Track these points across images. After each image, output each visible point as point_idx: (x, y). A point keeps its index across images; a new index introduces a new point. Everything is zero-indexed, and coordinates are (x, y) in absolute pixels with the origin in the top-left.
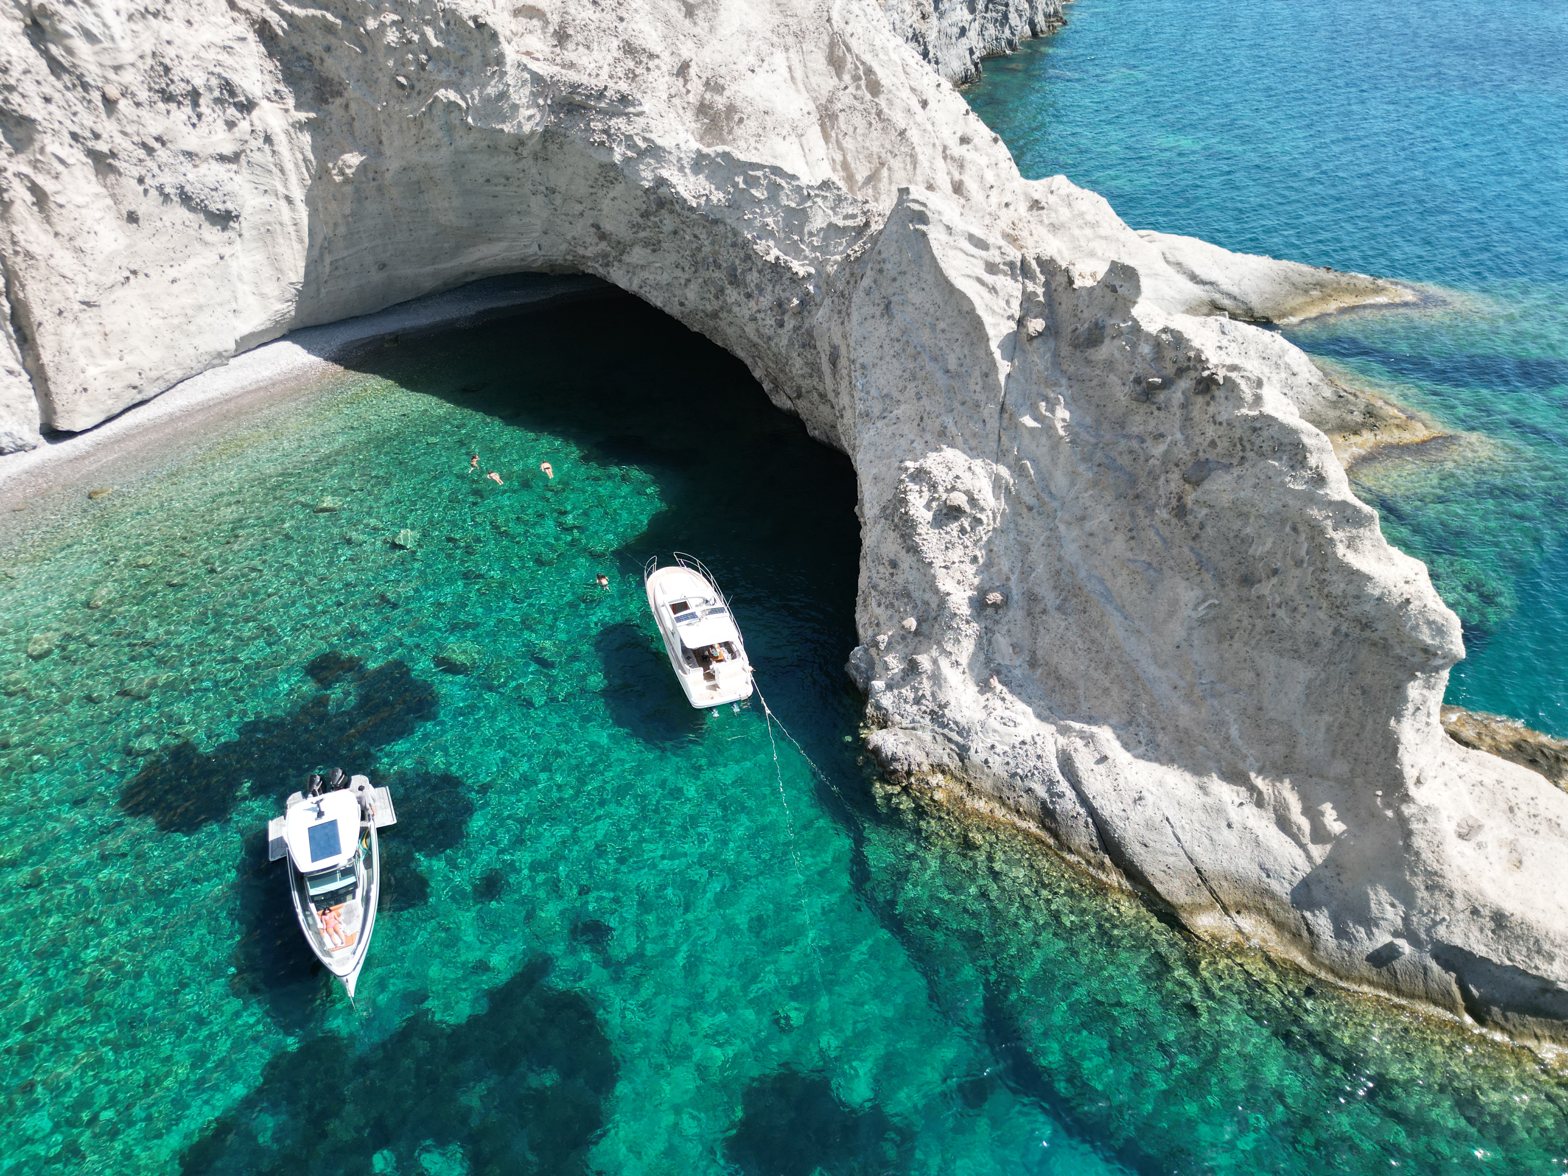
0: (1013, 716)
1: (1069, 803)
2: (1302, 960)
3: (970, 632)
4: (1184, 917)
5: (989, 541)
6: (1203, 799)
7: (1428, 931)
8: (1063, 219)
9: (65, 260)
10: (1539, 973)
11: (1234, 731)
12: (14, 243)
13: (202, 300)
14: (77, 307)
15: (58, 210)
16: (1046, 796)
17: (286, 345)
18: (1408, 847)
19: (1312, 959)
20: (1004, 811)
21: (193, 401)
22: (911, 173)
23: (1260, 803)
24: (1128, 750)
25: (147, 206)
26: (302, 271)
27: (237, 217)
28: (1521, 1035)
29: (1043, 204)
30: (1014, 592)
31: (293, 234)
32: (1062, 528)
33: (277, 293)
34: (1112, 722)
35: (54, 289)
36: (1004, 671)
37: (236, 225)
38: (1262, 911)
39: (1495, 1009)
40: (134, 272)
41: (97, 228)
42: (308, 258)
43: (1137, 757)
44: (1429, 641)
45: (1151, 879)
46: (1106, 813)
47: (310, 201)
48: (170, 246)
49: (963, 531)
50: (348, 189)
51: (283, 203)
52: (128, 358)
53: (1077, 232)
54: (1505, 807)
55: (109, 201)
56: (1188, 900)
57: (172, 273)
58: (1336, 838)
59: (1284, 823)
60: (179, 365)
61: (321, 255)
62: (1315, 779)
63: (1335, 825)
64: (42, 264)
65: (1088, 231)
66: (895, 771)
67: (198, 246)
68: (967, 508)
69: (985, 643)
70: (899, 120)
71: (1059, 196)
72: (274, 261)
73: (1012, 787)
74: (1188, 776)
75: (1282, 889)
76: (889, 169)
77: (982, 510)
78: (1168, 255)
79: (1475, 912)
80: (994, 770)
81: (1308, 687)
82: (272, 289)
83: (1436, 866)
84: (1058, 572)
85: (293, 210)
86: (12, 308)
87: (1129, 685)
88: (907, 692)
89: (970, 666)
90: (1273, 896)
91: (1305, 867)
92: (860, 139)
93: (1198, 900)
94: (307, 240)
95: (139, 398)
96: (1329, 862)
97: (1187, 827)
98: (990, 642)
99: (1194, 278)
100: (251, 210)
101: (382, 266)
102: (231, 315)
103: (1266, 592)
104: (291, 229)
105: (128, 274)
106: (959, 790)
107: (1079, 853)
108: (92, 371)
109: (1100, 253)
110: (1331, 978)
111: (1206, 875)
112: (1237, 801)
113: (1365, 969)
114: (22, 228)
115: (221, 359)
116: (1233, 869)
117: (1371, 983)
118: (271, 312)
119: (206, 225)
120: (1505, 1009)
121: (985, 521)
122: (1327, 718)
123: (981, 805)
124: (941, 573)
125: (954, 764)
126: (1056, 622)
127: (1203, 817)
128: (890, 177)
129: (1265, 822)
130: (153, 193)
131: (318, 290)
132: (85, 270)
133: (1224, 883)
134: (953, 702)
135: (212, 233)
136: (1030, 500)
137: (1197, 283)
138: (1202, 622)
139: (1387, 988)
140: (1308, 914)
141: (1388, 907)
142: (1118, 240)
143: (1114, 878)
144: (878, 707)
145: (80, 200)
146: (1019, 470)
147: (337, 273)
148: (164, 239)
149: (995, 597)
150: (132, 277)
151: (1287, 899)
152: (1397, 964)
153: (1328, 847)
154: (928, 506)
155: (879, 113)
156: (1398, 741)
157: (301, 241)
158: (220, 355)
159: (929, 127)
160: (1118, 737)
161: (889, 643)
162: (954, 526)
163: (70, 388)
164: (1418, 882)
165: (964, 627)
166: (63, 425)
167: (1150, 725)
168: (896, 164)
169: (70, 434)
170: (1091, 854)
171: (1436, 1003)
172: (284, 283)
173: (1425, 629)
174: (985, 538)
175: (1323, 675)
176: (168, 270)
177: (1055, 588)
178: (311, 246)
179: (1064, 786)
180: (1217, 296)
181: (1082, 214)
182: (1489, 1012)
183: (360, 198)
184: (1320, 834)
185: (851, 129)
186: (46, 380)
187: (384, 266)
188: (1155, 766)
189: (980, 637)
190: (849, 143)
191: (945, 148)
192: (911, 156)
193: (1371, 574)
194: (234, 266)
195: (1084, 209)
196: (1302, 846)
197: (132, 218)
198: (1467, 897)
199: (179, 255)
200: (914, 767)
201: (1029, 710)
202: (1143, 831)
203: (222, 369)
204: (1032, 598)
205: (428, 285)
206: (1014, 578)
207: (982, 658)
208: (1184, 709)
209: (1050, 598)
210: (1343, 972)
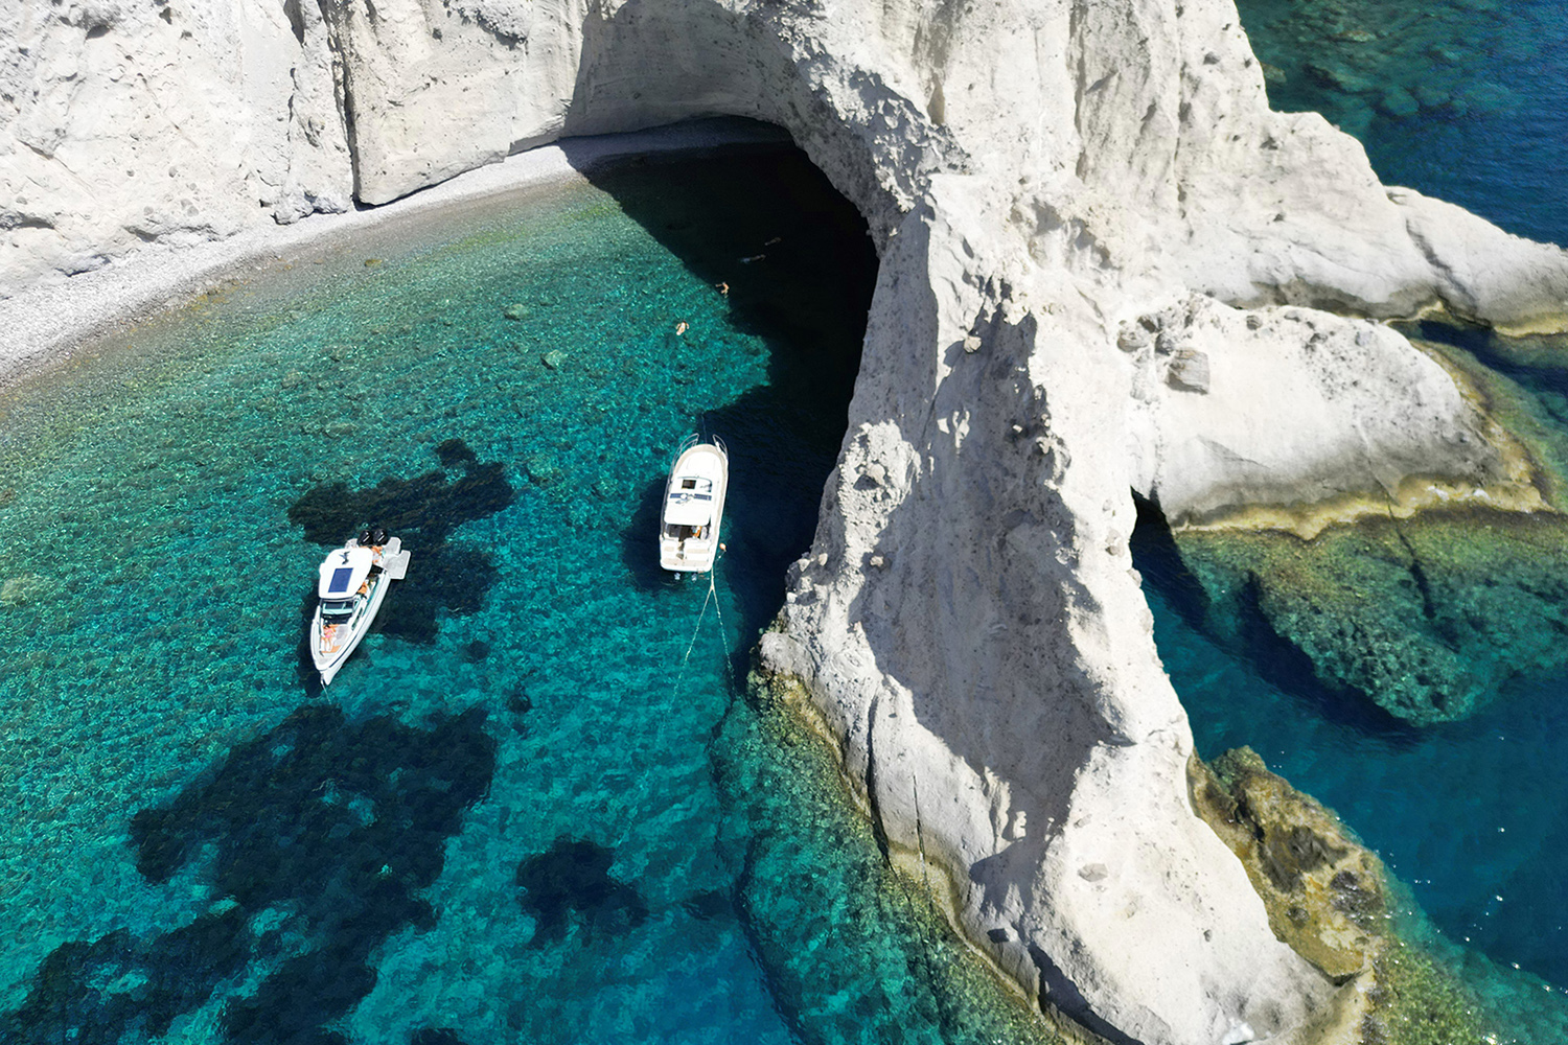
0: (859, 657)
1: (860, 739)
2: (950, 914)
3: (857, 581)
4: (891, 851)
5: (892, 513)
6: (949, 772)
7: (1031, 931)
8: (1295, 163)
9: (382, 64)
10: (1084, 994)
11: (987, 732)
12: (351, 46)
13: (486, 108)
14: (386, 105)
15: (382, 23)
16: (852, 725)
17: (556, 149)
18: (1040, 867)
19: (957, 918)
20: (822, 725)
21: (466, 193)
22: (1140, 87)
23: (986, 792)
24: (916, 715)
25: (448, 25)
26: (572, 91)
27: (523, 39)
28: (1064, 1031)
29: (1278, 143)
30: (897, 561)
31: (568, 57)
32: (941, 522)
33: (550, 107)
34: (916, 689)
35: (372, 88)
36: (872, 620)
37: (522, 46)
38: (948, 870)
39: (1053, 1006)
40: (434, 79)
41: (408, 41)
42: (577, 80)
43: (919, 722)
44: (1110, 721)
45: (882, 815)
46: (876, 755)
47: (585, 30)
48: (466, 59)
49: (875, 499)
50: (610, 27)
51: (564, 29)
52: (419, 150)
53: (1309, 180)
54: (1165, 870)
55: (422, 18)
56: (900, 840)
57: (466, 82)
58: (1015, 839)
59: (993, 814)
60: (462, 160)
61: (588, 79)
62: (1025, 791)
63: (1019, 831)
64: (366, 66)
65: (1323, 182)
66: (764, 668)
67: (489, 61)
68: (882, 482)
69: (867, 593)
70: (1146, 25)
71: (1299, 137)
72: (551, 78)
73: (835, 710)
74: (947, 751)
75: (968, 860)
76: (1120, 78)
77: (892, 486)
78: (1413, 224)
79: (1064, 933)
80: (831, 694)
81: (1040, 720)
82: (546, 103)
83: (1051, 889)
84: (929, 557)
85: (570, 36)
86: (346, 96)
87: (938, 667)
88: (806, 609)
89: (851, 606)
90: (960, 862)
91: (988, 853)
92: (1102, 38)
93: (907, 843)
94: (578, 64)
95: (427, 183)
96: (1005, 854)
97: (926, 788)
98: (870, 594)
99: (1431, 256)
100: (538, 32)
101: (638, 96)
102: (510, 121)
103: (1031, 634)
104: (567, 53)
105: (429, 80)
106: (802, 697)
107: (851, 777)
108: (392, 158)
109: (1327, 209)
110: (961, 936)
111: (922, 828)
112: (971, 784)
113: (985, 940)
114: (357, 34)
115: (497, 157)
116: (943, 832)
117: (985, 950)
118: (543, 123)
119: (497, 44)
120: (1059, 1009)
121: (893, 496)
122: (1045, 748)
123: (811, 715)
124: (849, 526)
125: (807, 676)
126: (914, 594)
127: (942, 785)
128: (1117, 88)
129: (982, 808)
130: (455, 14)
131: (585, 108)
132: (396, 75)
133: (933, 840)
134: (826, 631)
135: (501, 51)
136: (926, 493)
137: (1432, 262)
138: (994, 638)
139: (994, 959)
140: (974, 885)
141: (1015, 904)
142: (1355, 197)
143: (863, 805)
144: (787, 614)
145: (399, 16)
146: (925, 464)
147: (599, 96)
148: (461, 53)
149: (878, 560)
150: (432, 83)
151: (968, 867)
152: (1005, 945)
153: (1009, 844)
154: (857, 470)
155: (1129, 14)
156: (1074, 787)
157: (574, 65)
158: (496, 154)
159: (1176, 39)
160: (914, 703)
161: (809, 567)
162: (870, 493)
163: (373, 170)
164: (1037, 895)
165: (852, 574)
166: (364, 199)
167: (940, 703)
168: (1128, 74)
169: (370, 206)
170: (859, 780)
171: (1020, 984)
172: (556, 99)
173: (1107, 710)
174: (890, 510)
175: (1050, 715)
176: (462, 79)
177: (924, 569)
178: (581, 69)
179: (864, 725)
180: (1445, 283)
181: (1321, 162)
182: (1049, 1006)
183: (619, 36)
184: (1008, 833)
185: (1098, 27)
186: (358, 160)
187: (639, 95)
188: (930, 733)
189: (863, 588)
190: (1089, 41)
191: (1185, 65)
192: (1145, 68)
193: (1081, 652)
194: (517, 80)
195: (1325, 156)
196: (995, 836)
197: (437, 34)
198: (1063, 920)
199: (473, 67)
200: (778, 671)
201: (872, 658)
202: (893, 780)
203: (497, 165)
204: (908, 572)
205: (677, 116)
206: (900, 549)
207: (861, 604)
208: (963, 700)
209: (917, 577)
210: (970, 935)
